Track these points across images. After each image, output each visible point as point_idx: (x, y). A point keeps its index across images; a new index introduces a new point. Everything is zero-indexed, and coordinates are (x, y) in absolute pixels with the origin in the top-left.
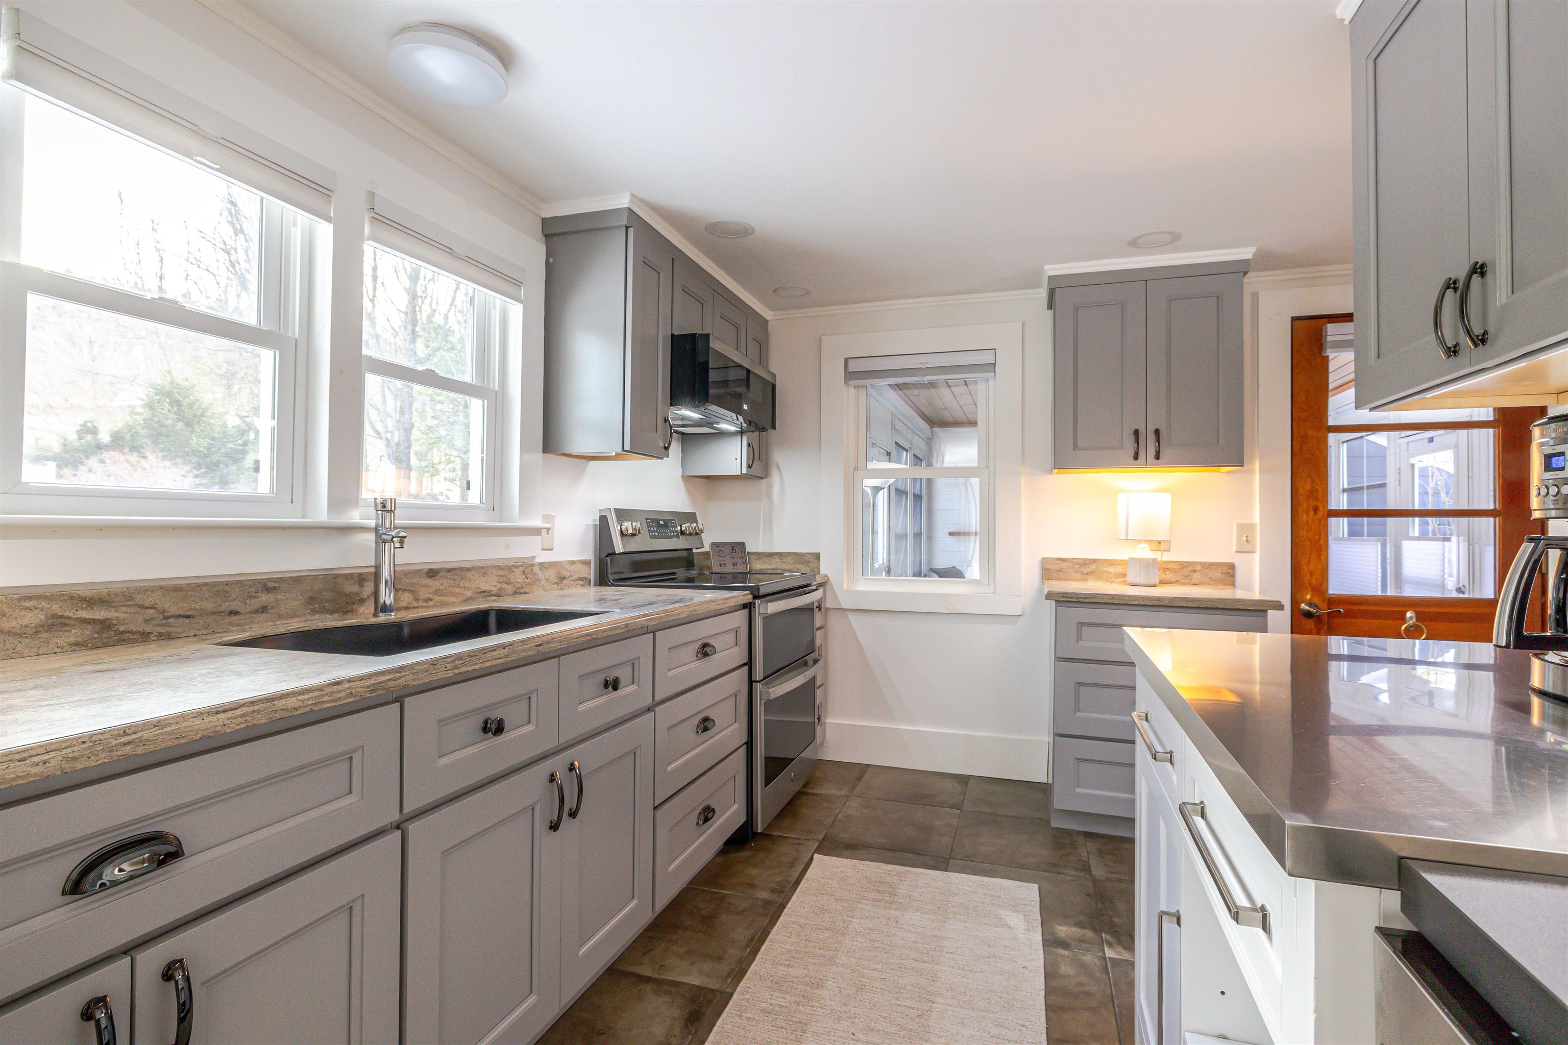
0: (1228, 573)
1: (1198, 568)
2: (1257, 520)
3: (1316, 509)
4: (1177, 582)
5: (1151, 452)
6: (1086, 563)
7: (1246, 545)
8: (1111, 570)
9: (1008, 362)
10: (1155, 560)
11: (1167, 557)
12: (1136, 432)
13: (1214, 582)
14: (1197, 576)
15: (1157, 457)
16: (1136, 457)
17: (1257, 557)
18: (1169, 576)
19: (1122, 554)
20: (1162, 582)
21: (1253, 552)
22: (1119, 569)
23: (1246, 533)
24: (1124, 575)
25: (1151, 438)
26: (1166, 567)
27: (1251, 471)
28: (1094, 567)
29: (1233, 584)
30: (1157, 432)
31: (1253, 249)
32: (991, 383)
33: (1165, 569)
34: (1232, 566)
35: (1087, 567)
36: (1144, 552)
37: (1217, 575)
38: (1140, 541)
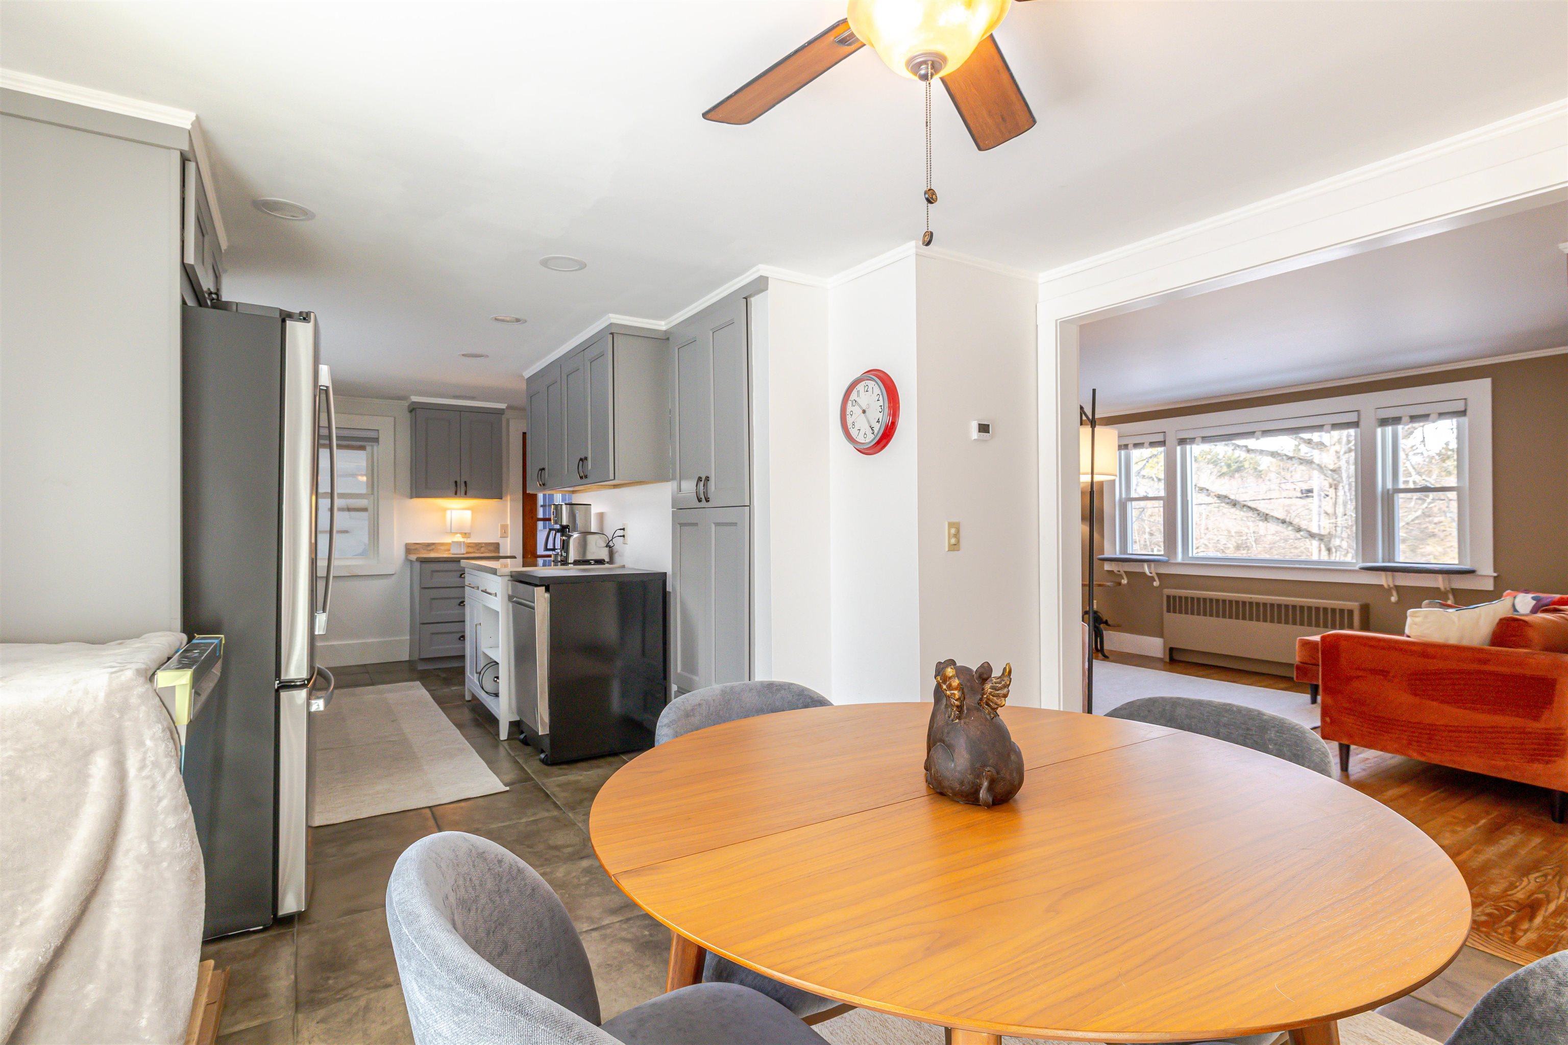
0: (497, 546)
1: (483, 545)
2: (509, 523)
3: (532, 518)
4: (474, 552)
5: (463, 492)
6: (429, 545)
7: (504, 535)
8: (442, 548)
9: (386, 438)
10: (464, 542)
11: (469, 541)
12: (456, 482)
13: (490, 551)
14: (483, 549)
15: (466, 494)
16: (456, 493)
17: (509, 539)
18: (470, 550)
19: (448, 540)
20: (467, 553)
21: (507, 537)
22: (446, 547)
23: (504, 528)
24: (449, 550)
25: (463, 485)
26: (469, 545)
27: (507, 501)
28: (433, 547)
29: (499, 552)
30: (465, 482)
31: (506, 405)
32: (375, 448)
33: (469, 546)
34: (498, 544)
35: (429, 546)
36: (459, 538)
37: (491, 548)
38: (457, 533)
